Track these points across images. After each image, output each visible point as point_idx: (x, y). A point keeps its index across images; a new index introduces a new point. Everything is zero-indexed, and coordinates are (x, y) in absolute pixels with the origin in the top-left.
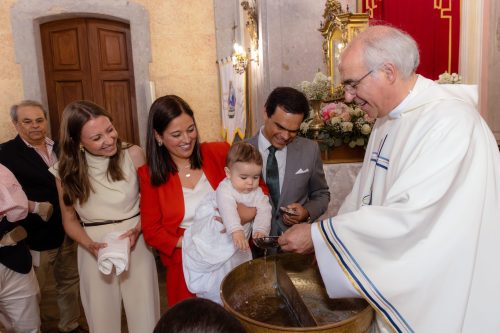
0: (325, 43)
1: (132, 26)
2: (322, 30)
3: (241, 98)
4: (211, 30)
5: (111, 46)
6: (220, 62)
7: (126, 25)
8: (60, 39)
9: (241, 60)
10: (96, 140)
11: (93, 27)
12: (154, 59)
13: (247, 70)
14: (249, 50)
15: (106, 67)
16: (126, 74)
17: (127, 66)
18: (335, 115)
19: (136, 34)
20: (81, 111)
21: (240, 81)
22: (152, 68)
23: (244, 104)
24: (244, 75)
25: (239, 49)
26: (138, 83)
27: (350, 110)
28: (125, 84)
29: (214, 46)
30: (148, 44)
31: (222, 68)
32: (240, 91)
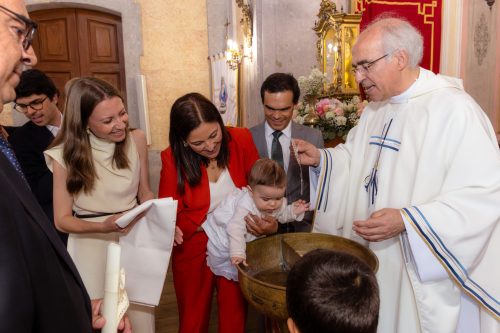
0: (319, 42)
1: (123, 19)
2: (316, 29)
3: (233, 94)
4: (203, 26)
5: (102, 38)
6: (212, 58)
7: (118, 17)
8: (48, 29)
9: (235, 56)
10: (108, 123)
11: (83, 18)
12: (146, 53)
13: (240, 65)
14: (242, 47)
15: (95, 59)
16: (116, 67)
17: (117, 57)
18: (329, 110)
19: (127, 26)
21: (232, 77)
22: (144, 62)
23: (236, 100)
24: (236, 71)
25: (232, 45)
26: (129, 76)
27: (343, 105)
28: (115, 76)
29: (206, 42)
30: (140, 37)
31: (214, 64)
32: (232, 87)
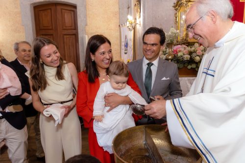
0: (176, 14)
1: (78, 8)
2: (174, 7)
3: (131, 44)
4: (117, 9)
5: (68, 17)
6: (121, 26)
7: (75, 7)
8: (43, 14)
9: (131, 24)
10: (48, 57)
11: (59, 8)
12: (88, 24)
13: (134, 28)
14: (136, 19)
15: (65, 28)
16: (74, 32)
17: (75, 27)
18: (180, 51)
19: (80, 11)
20: (40, 41)
21: (131, 35)
22: (87, 28)
23: (132, 47)
24: (133, 32)
25: (130, 18)
26: (80, 36)
27: (188, 49)
28: (74, 36)
29: (118, 17)
30: (86, 16)
31: (122, 28)
32: (130, 40)
